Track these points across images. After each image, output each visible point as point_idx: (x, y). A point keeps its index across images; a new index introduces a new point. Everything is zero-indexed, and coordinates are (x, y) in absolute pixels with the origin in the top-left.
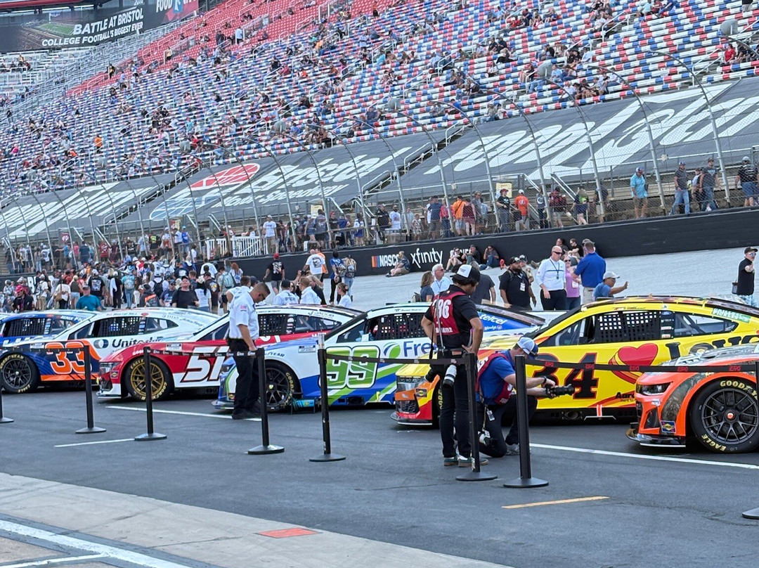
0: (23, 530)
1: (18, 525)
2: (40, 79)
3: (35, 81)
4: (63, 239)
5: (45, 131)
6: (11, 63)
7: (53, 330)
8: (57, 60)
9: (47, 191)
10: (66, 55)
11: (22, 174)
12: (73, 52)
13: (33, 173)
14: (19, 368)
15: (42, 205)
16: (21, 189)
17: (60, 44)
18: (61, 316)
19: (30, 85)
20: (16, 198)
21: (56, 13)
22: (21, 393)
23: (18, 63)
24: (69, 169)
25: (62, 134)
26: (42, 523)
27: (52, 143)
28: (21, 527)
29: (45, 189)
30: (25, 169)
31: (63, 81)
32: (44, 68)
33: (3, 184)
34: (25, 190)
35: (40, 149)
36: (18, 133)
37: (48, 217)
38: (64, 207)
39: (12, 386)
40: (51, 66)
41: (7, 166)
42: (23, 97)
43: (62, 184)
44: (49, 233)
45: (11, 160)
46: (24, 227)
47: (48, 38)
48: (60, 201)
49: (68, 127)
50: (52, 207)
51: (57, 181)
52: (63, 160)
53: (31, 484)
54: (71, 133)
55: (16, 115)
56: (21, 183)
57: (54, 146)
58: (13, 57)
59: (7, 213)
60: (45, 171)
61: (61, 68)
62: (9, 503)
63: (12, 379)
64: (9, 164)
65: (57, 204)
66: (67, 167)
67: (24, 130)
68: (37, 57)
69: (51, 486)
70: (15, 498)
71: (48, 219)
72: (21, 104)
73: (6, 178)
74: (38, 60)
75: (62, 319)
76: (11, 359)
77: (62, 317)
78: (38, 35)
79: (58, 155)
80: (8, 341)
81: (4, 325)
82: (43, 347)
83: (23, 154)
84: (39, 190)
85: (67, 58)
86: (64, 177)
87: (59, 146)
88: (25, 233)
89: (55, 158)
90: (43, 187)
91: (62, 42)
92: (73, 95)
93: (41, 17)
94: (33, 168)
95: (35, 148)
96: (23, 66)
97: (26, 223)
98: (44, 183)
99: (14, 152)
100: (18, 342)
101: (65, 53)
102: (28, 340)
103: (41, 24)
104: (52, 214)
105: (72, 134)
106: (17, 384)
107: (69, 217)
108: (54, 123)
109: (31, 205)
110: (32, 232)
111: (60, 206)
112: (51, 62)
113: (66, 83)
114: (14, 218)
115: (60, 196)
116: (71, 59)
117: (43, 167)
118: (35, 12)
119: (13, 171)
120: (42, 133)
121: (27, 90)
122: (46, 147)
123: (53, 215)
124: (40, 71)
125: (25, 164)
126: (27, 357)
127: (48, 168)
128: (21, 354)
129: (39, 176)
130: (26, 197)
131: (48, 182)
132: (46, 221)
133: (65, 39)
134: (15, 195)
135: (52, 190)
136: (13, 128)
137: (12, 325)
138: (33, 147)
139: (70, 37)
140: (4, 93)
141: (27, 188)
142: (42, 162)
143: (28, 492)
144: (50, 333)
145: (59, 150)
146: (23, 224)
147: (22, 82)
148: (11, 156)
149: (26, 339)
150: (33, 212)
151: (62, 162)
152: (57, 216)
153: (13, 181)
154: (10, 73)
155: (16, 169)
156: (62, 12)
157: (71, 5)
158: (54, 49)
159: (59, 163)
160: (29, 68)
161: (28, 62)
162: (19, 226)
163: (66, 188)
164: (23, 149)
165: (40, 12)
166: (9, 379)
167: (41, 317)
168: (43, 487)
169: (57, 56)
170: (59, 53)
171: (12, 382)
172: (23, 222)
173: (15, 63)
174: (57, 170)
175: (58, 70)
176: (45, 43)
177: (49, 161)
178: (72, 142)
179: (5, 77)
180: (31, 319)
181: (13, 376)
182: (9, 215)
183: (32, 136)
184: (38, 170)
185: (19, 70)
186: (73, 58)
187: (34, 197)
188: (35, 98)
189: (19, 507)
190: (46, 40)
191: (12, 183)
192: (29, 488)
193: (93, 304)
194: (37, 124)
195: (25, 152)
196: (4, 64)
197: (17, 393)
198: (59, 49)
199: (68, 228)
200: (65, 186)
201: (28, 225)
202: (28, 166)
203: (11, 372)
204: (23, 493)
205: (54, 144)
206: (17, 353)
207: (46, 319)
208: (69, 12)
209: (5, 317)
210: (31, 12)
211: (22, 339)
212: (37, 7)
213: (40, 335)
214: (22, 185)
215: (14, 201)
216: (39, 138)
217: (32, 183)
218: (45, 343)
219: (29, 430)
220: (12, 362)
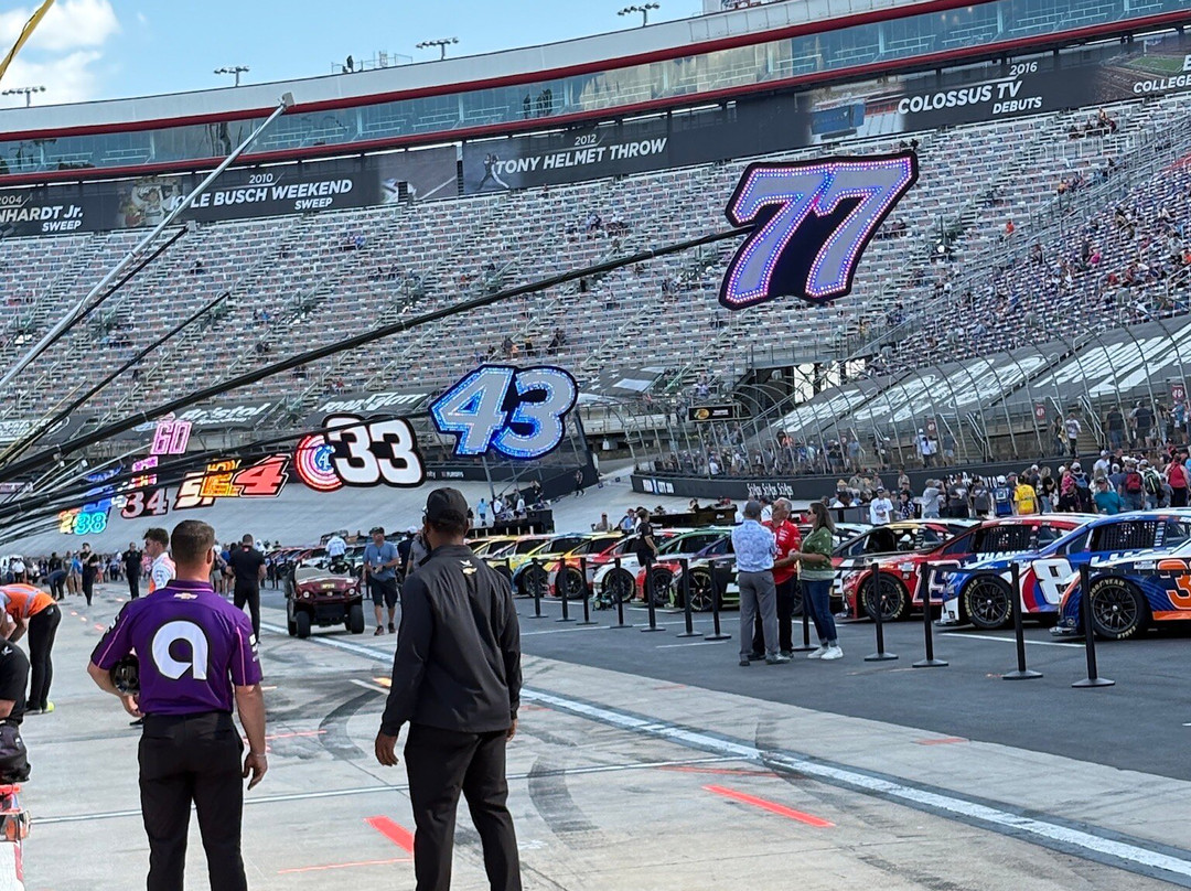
0: (1148, 858)
1: (1138, 849)
2: (1131, 145)
3: (1123, 149)
4: (1174, 395)
5: (1141, 226)
6: (1085, 123)
7: (1168, 539)
8: (1158, 113)
9: (1146, 321)
10: (1173, 104)
11: (1107, 295)
12: (1182, 99)
13: (1124, 293)
14: (1117, 600)
15: (1139, 342)
16: (1105, 319)
17: (1162, 87)
18: (1180, 517)
19: (1116, 155)
20: (1098, 334)
21: (1155, 40)
22: (1122, 639)
23: (1096, 122)
24: (1181, 285)
25: (1168, 229)
26: (1175, 847)
27: (1152, 245)
28: (1143, 852)
29: (1143, 318)
30: (1111, 287)
31: (1168, 146)
32: (1138, 128)
33: (1078, 312)
34: (1112, 320)
35: (1134, 255)
36: (1098, 232)
37: (1149, 360)
38: (1174, 344)
39: (1107, 628)
40: (1148, 123)
41: (1083, 284)
42: (1105, 174)
43: (1171, 308)
44: (1151, 385)
45: (1088, 274)
46: (1111, 378)
47: (1143, 81)
48: (1169, 335)
49: (1177, 218)
50: (1154, 346)
51: (1162, 303)
52: (1171, 270)
53: (1154, 784)
54: (1182, 227)
55: (1094, 203)
56: (1104, 310)
57: (1155, 249)
58: (1088, 113)
59: (1085, 357)
60: (1143, 289)
61: (1163, 125)
62: (1121, 813)
63: (1107, 618)
64: (1085, 280)
65: (1162, 341)
66: (1178, 280)
67: (1108, 227)
68: (1127, 111)
69: (1184, 789)
70: (1128, 806)
71: (1149, 365)
72: (1102, 187)
73: (1081, 303)
74: (1128, 115)
75: (1182, 523)
76: (1104, 585)
77: (1182, 520)
78: (1128, 76)
79: (1163, 263)
80: (1098, 558)
81: (1092, 532)
82: (1154, 566)
83: (1108, 264)
84: (1133, 320)
85: (1174, 109)
86: (1173, 297)
87: (1164, 249)
88: (1113, 387)
89: (1157, 268)
90: (1140, 315)
91: (1166, 84)
92: (1184, 166)
93: (1131, 47)
94: (1125, 285)
95: (1125, 254)
96: (1107, 126)
97: (1115, 372)
98: (1141, 307)
99: (1093, 262)
100: (1115, 560)
101: (1171, 100)
102: (1129, 557)
103: (1131, 58)
104: (1155, 356)
105: (1185, 228)
106: (1114, 624)
107: (1183, 360)
108: (1154, 213)
109: (1122, 344)
110: (1125, 385)
111: (1168, 342)
112: (1148, 117)
113: (1173, 149)
114: (1096, 364)
115: (1167, 327)
116: (1180, 110)
117: (1139, 282)
118: (1123, 40)
119: (1093, 292)
120: (1136, 229)
121: (1111, 164)
122: (1143, 251)
123: (1156, 359)
124: (1132, 133)
125: (1112, 280)
126: (1129, 582)
127: (1147, 285)
128: (1120, 578)
129: (1133, 299)
130: (1114, 331)
131: (1147, 307)
132: (1147, 369)
133: (1171, 79)
134: (1096, 328)
135: (1154, 319)
136: (1091, 223)
137: (1104, 532)
138: (1122, 253)
139: (1178, 75)
140: (1075, 170)
141: (1115, 317)
142: (1138, 275)
143: (1149, 796)
144: (1164, 545)
145: (1163, 254)
146: (1110, 374)
147: (1102, 151)
148: (1090, 268)
149: (1126, 554)
150: (1124, 354)
151: (1168, 273)
152: (1164, 358)
153: (1094, 306)
154: (1084, 139)
155: (1096, 288)
156: (1164, 38)
157: (1180, 25)
158: (1152, 96)
159: (1164, 275)
160: (1114, 127)
161: (1113, 119)
162: (1105, 377)
163: (1176, 315)
164: (1107, 257)
165: (1131, 40)
166: (1102, 617)
167: (1149, 520)
168: (1170, 789)
169: (1158, 107)
170: (1162, 102)
171: (1108, 622)
172: (1111, 370)
173: (1091, 122)
174: (1161, 287)
175: (1159, 129)
176: (1139, 87)
177: (1147, 273)
178: (1185, 241)
179: (1078, 146)
180: (1134, 523)
181: (1109, 614)
182: (1089, 361)
183: (1121, 235)
184: (1132, 288)
185: (1099, 133)
186: (1183, 109)
187: (1127, 331)
188: (1124, 176)
189: (1137, 820)
190: (1140, 84)
191: (1090, 310)
192: (1150, 791)
193: (1114, 504)
194: (1129, 216)
195: (1111, 261)
196: (1075, 125)
197: (1116, 639)
198: (1161, 95)
199: (1182, 377)
200: (1174, 312)
201: (1118, 375)
202: (1116, 282)
203: (1105, 607)
204: (1141, 798)
205: (1157, 245)
206: (1114, 577)
207: (1157, 522)
208: (1174, 37)
209: (1092, 520)
210: (1115, 41)
211: (1121, 555)
212: (1125, 33)
213: (1148, 547)
214: (1107, 312)
215: (1096, 338)
216: (1131, 237)
217: (1122, 309)
218: (1158, 561)
219: (1141, 699)
220: (1107, 591)
